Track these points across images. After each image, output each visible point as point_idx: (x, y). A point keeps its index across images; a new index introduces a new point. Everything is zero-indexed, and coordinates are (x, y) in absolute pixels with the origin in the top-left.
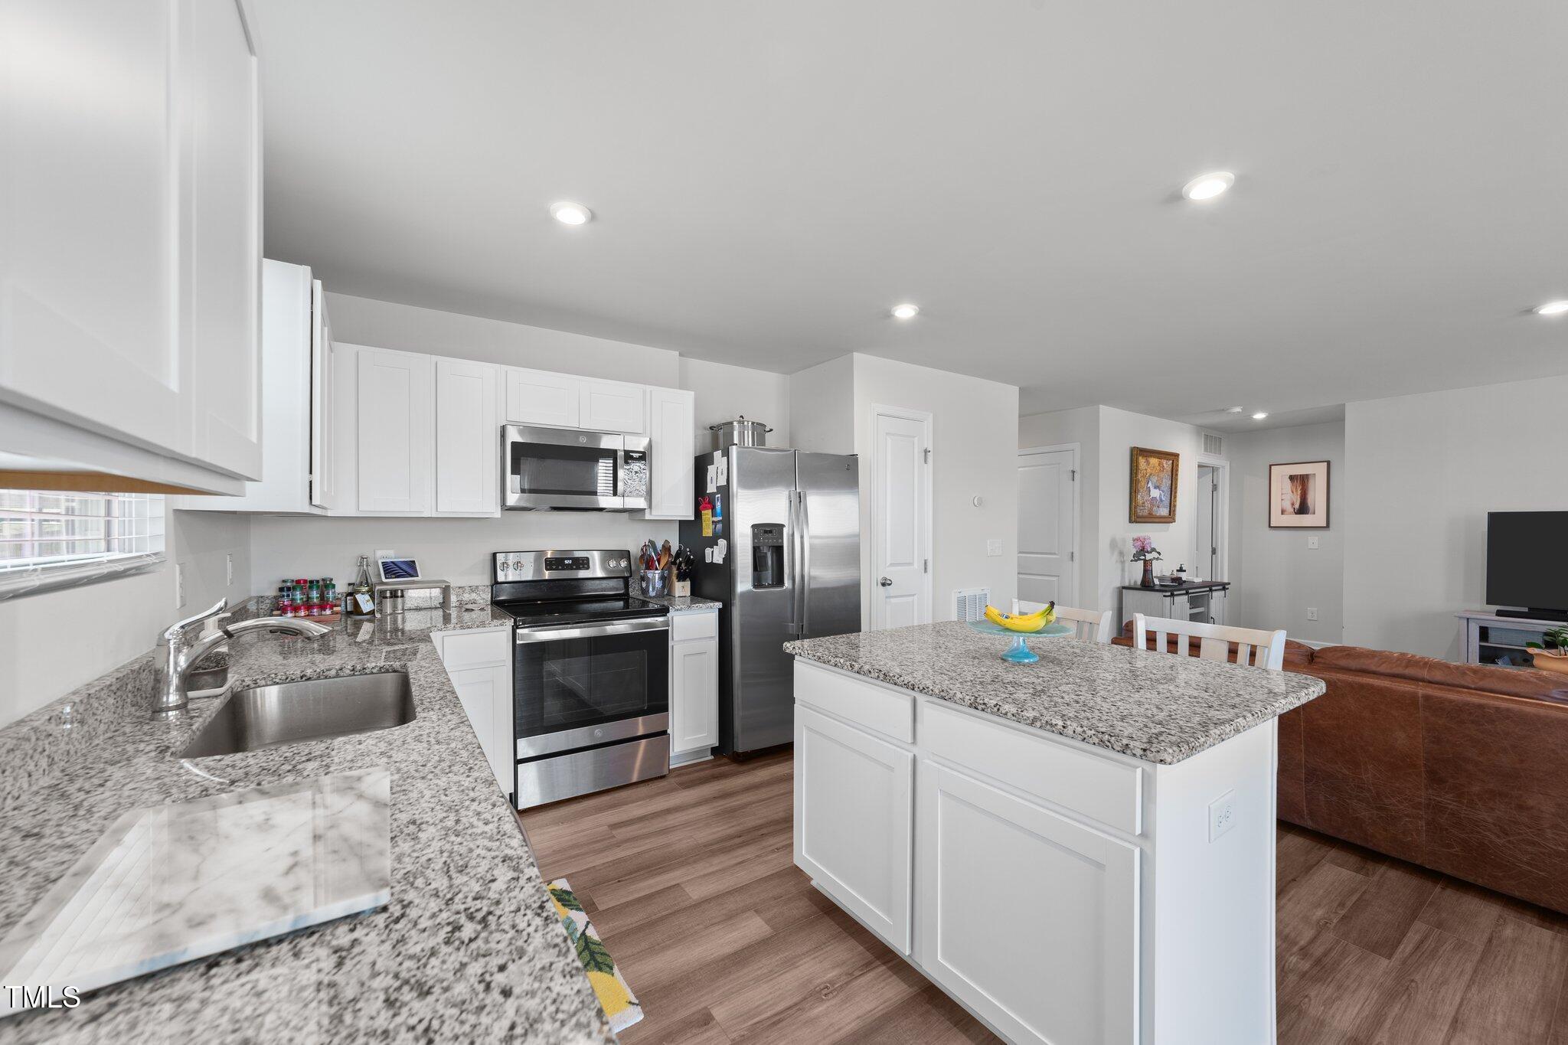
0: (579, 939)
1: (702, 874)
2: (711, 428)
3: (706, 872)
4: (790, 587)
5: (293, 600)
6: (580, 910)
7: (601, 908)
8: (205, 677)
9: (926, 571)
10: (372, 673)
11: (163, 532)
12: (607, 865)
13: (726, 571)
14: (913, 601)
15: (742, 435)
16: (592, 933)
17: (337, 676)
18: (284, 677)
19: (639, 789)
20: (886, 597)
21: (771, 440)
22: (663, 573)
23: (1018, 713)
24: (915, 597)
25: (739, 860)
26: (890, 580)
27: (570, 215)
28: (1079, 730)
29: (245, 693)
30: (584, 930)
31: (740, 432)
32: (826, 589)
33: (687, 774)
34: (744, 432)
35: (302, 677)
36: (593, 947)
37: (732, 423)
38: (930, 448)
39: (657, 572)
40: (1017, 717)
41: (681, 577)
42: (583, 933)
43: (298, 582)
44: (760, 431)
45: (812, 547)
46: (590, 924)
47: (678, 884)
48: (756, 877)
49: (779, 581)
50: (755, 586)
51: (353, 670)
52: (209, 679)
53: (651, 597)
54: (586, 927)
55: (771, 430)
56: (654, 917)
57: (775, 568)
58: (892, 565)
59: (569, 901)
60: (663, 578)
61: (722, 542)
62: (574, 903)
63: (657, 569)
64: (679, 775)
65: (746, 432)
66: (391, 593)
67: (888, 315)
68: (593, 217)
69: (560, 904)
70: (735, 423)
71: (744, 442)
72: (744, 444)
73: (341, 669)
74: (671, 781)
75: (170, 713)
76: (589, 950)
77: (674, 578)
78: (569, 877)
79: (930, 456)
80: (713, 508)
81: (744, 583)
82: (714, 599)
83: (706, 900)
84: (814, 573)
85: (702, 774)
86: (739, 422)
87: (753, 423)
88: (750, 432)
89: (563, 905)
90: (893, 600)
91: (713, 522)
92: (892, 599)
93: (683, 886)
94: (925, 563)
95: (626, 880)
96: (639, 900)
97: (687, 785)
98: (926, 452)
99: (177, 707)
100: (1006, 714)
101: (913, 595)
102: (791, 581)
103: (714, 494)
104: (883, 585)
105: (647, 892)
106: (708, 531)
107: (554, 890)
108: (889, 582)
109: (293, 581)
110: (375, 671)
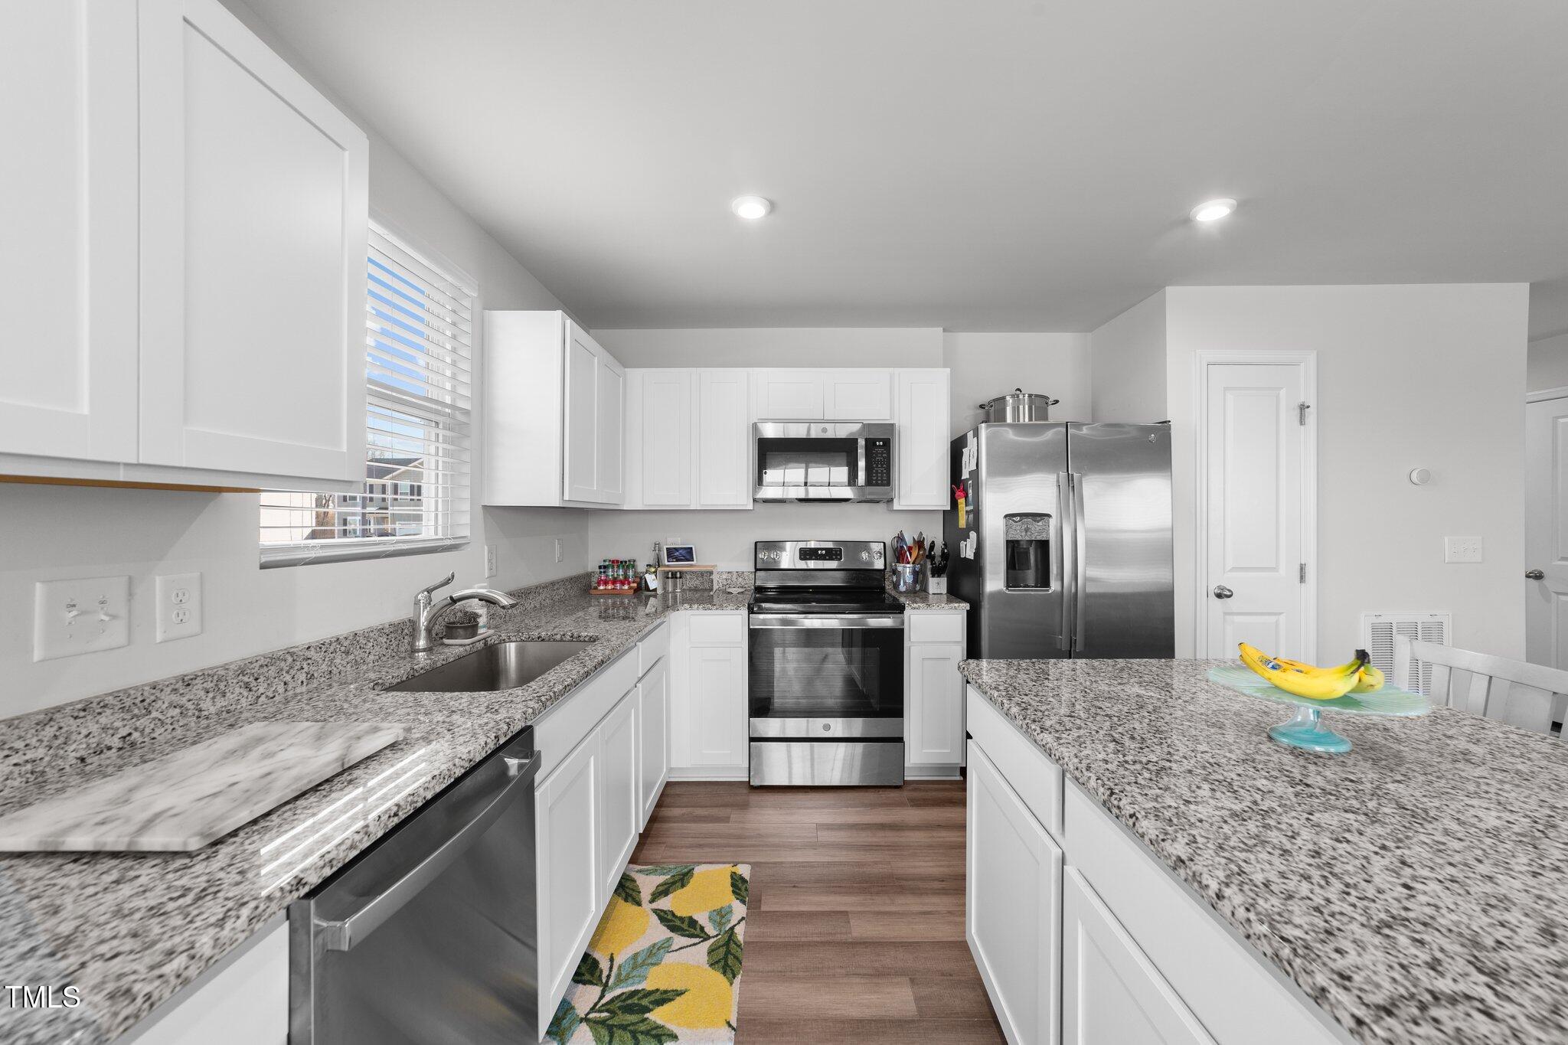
0: (726, 932)
1: (876, 909)
2: (982, 407)
3: (882, 909)
4: (1059, 589)
5: (607, 576)
6: (743, 902)
7: (764, 908)
8: (459, 630)
9: (1302, 578)
10: (585, 641)
11: (469, 522)
12: (794, 865)
13: (974, 568)
14: (1277, 623)
15: (1015, 410)
16: (740, 932)
17: (561, 640)
18: (527, 636)
19: (867, 794)
20: (1225, 614)
21: (1055, 414)
22: (914, 568)
23: (1157, 841)
24: (1282, 618)
25: (926, 909)
26: (1229, 591)
27: (751, 209)
28: (1241, 913)
29: (499, 646)
30: (735, 925)
31: (1013, 408)
32: (1114, 596)
33: (926, 790)
34: (1018, 407)
35: (538, 638)
36: (733, 945)
37: (1003, 398)
38: (1312, 401)
39: (908, 565)
40: (1155, 846)
41: (937, 572)
42: (732, 928)
43: (613, 562)
44: (1041, 404)
45: (1089, 544)
46: (744, 921)
47: (847, 912)
48: (934, 938)
49: (1044, 582)
50: (1008, 586)
51: (572, 637)
52: (461, 632)
53: (901, 592)
54: (739, 923)
55: (1057, 402)
56: (803, 939)
57: (1039, 566)
58: (1234, 569)
59: (740, 889)
60: (915, 573)
61: (973, 535)
62: (744, 893)
63: (909, 563)
64: (915, 790)
65: (1021, 407)
66: (672, 574)
67: (1187, 221)
68: (772, 206)
69: (731, 889)
70: (1008, 398)
71: (1019, 418)
72: (1019, 421)
73: (564, 635)
74: (905, 794)
75: (420, 654)
76: (728, 948)
77: (929, 573)
78: (755, 865)
79: (1311, 415)
80: (966, 497)
81: (994, 582)
82: (964, 599)
83: (865, 943)
84: (1093, 572)
85: (941, 795)
86: (1013, 396)
87: (1030, 396)
88: (1027, 407)
89: (733, 892)
90: (1237, 619)
91: (967, 512)
92: (1235, 617)
93: (850, 915)
94: (1302, 569)
95: (801, 887)
96: (801, 914)
97: (917, 803)
98: (1303, 408)
99: (424, 650)
100: (1142, 836)
101: (1280, 614)
102: (1059, 583)
103: (967, 480)
104: (1219, 596)
105: (813, 908)
106: (962, 523)
107: (735, 873)
108: (1228, 593)
109: (610, 561)
110: (586, 639)
